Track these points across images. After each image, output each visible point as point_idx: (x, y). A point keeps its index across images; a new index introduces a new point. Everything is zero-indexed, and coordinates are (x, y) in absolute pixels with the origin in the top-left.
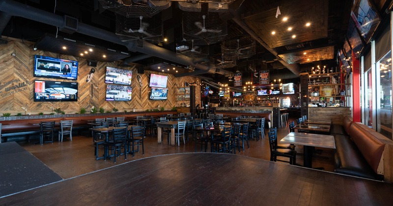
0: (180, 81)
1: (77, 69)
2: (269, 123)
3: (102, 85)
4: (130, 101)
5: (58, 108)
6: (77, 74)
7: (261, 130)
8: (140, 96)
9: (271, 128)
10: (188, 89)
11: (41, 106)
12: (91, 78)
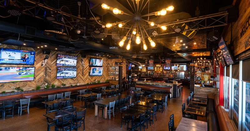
0: (112, 62)
1: (35, 57)
2: (171, 95)
3: (54, 68)
4: (75, 77)
5: (18, 87)
6: (34, 60)
7: (165, 104)
8: (83, 73)
9: (172, 97)
10: (117, 68)
11: (4, 86)
12: (45, 63)
